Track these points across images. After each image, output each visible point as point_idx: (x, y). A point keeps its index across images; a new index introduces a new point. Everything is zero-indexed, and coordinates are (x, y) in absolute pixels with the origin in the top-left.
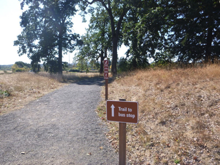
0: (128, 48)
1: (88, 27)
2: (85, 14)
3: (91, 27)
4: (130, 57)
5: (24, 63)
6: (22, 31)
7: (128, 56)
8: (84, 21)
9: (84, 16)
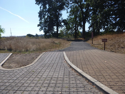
0: (90, 25)
1: (69, 15)
2: (68, 9)
3: (70, 15)
4: (91, 29)
5: (31, 35)
6: (39, 19)
7: (90, 29)
8: (67, 12)
9: (67, 10)
